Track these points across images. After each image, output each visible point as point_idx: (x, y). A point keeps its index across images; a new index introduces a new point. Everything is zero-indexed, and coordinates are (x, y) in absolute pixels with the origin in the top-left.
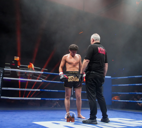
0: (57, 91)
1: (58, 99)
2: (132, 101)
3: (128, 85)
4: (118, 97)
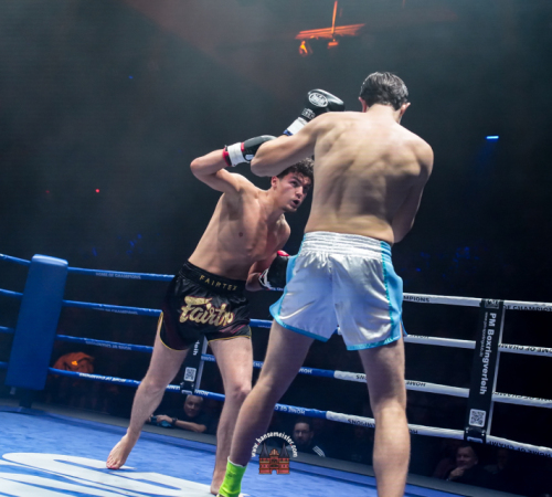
4: (85, 359)
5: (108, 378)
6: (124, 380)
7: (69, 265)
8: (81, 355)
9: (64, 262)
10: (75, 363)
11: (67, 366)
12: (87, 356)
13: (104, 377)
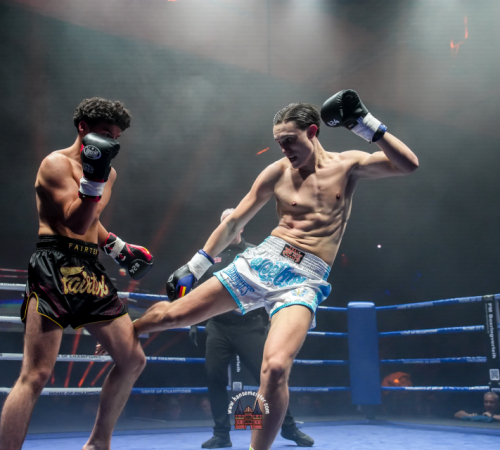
0: (181, 359)
1: (188, 390)
2: (452, 388)
3: (435, 330)
4: (404, 376)
5: (428, 388)
6: (441, 388)
7: (376, 305)
8: (400, 374)
9: (372, 304)
10: (396, 381)
11: (391, 384)
12: (404, 374)
13: (424, 388)
